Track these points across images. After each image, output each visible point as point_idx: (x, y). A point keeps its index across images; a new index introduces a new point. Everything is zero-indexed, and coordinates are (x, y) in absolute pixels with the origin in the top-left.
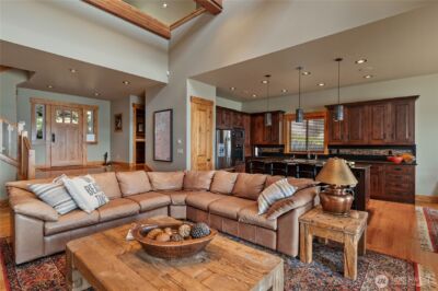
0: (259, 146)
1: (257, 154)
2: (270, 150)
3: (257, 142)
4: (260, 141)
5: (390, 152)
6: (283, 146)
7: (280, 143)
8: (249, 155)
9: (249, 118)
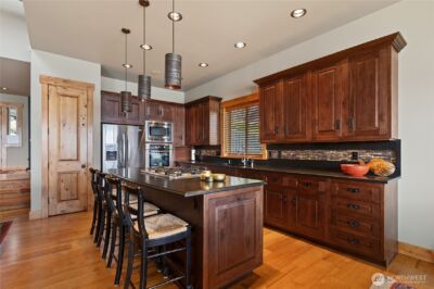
0: (196, 148)
5: (355, 156)
6: (218, 147)
7: (214, 143)
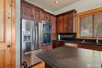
0: (61, 34)
1: (59, 38)
2: (67, 36)
3: (60, 32)
4: (61, 31)
6: (76, 34)
7: (74, 32)
8: (55, 39)
9: (55, 18)
